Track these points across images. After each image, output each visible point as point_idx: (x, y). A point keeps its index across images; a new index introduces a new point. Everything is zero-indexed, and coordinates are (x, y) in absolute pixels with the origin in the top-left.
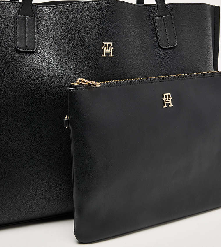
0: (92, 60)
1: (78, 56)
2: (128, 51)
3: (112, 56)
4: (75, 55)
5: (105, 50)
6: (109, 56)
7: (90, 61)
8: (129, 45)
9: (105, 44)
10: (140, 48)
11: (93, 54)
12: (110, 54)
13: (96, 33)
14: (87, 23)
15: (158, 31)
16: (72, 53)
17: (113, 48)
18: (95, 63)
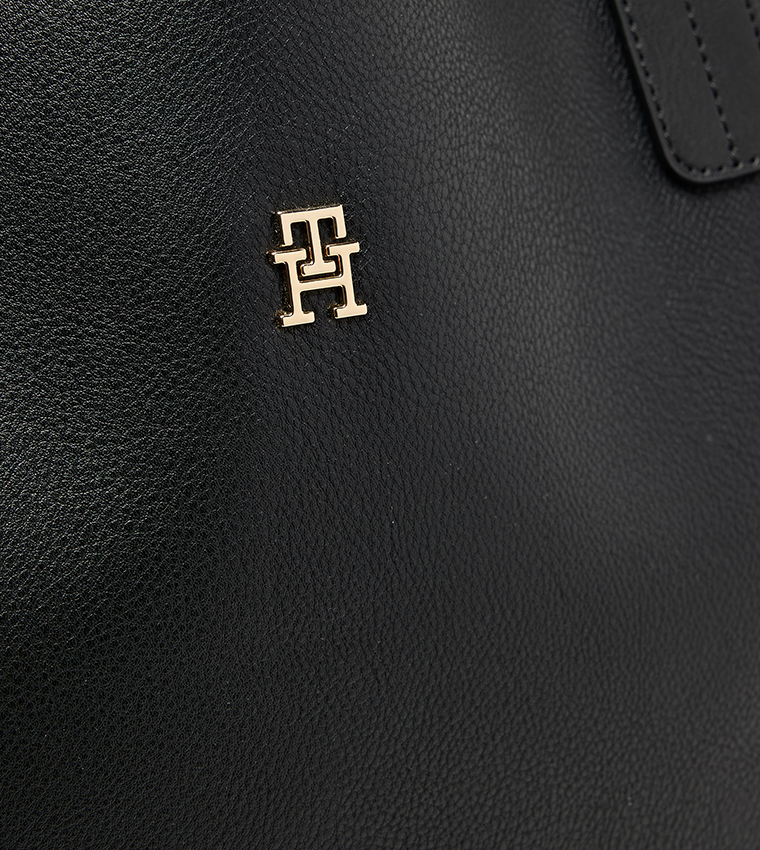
0: (208, 363)
1: (88, 342)
2: (465, 248)
3: (352, 309)
4: (64, 333)
5: (300, 271)
6: (332, 314)
7: (193, 372)
8: (464, 206)
9: (294, 226)
10: (540, 207)
11: (205, 313)
12: (338, 294)
13: (215, 140)
14: (131, 64)
15: (641, 57)
16: (36, 326)
17: (355, 247)
18: (235, 383)
